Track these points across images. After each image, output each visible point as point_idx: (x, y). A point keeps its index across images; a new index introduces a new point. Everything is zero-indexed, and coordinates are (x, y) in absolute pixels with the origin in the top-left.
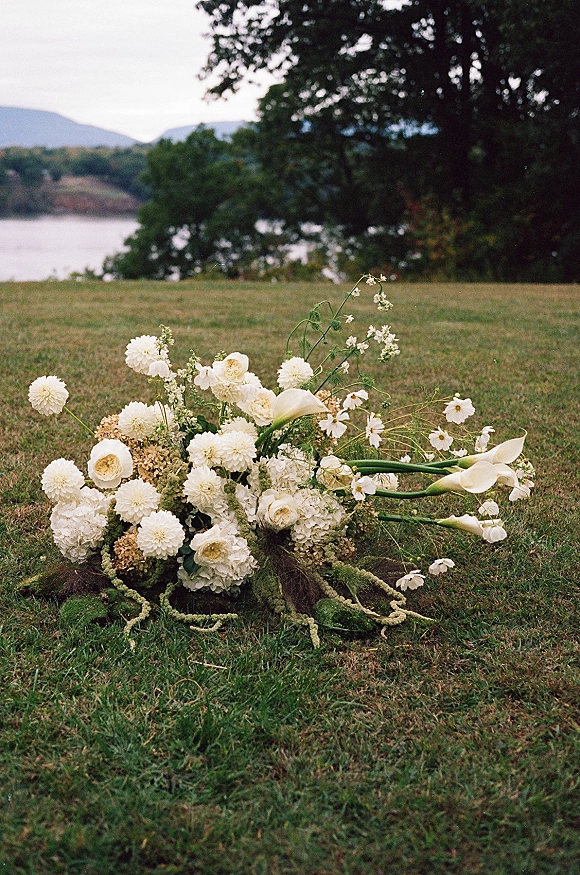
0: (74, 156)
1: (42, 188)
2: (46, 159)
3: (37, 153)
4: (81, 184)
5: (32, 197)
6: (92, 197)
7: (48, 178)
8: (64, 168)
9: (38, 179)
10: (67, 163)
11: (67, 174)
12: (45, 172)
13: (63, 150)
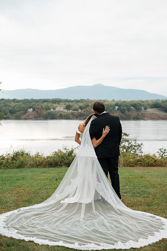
0: (150, 103)
1: (142, 112)
2: (142, 103)
3: (139, 102)
4: (152, 111)
5: (138, 115)
6: (156, 115)
7: (143, 109)
8: (148, 106)
9: (141, 109)
10: (148, 105)
11: (149, 108)
12: (142, 107)
13: (147, 101)
